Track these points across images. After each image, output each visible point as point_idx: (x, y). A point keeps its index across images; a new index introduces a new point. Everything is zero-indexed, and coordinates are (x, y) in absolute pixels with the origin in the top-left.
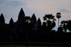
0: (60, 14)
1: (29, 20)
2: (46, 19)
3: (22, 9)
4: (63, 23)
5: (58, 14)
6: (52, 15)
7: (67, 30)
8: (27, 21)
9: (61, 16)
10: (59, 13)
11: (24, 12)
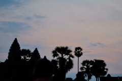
0: (81, 50)
1: (27, 56)
2: (58, 55)
3: (16, 39)
4: (86, 64)
5: (77, 49)
6: (67, 48)
7: (91, 76)
8: (25, 58)
9: (82, 54)
10: (79, 48)
11: (19, 45)
